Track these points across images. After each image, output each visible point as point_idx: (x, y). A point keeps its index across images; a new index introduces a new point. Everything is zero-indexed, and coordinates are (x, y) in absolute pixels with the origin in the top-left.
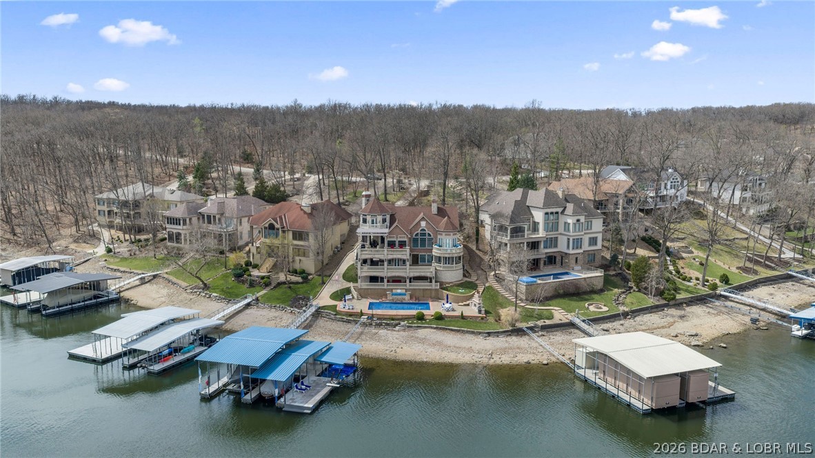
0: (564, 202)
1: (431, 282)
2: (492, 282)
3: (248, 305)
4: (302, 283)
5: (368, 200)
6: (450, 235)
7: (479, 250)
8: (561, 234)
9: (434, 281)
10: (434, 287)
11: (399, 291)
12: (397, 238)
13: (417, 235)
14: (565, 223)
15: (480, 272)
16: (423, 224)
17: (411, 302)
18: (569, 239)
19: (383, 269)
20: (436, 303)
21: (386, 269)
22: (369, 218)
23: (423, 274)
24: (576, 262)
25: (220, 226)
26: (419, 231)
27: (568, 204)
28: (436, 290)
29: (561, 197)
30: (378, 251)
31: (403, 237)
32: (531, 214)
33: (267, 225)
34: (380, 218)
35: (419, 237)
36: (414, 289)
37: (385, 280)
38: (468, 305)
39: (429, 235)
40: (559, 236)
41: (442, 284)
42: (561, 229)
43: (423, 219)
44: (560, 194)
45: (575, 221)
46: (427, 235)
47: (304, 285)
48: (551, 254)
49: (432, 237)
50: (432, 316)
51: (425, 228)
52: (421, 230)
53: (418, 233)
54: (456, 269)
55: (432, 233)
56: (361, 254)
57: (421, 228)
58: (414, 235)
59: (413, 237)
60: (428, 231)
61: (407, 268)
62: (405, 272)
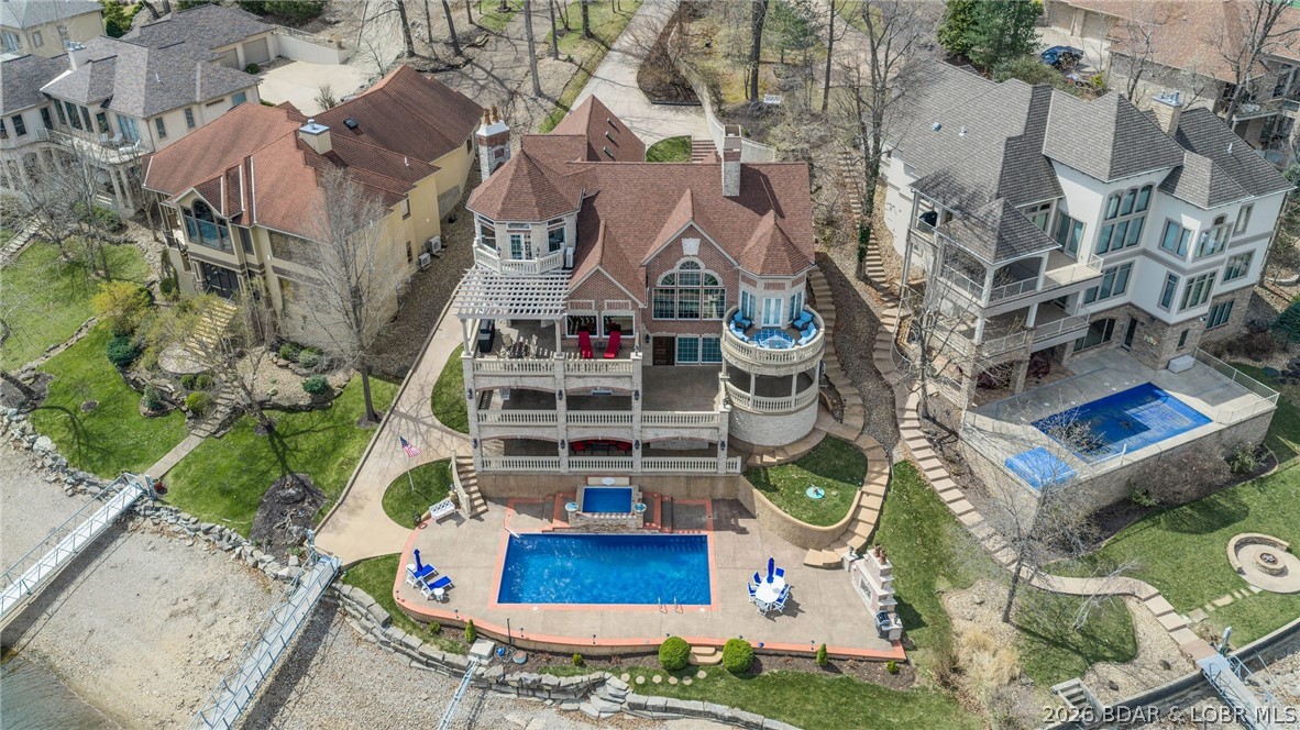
0: (1175, 146)
1: (713, 454)
2: (913, 444)
3: (130, 512)
4: (309, 408)
5: (499, 154)
6: (780, 287)
7: (867, 280)
8: (1145, 253)
9: (723, 450)
10: (722, 470)
11: (609, 482)
12: (600, 308)
13: (669, 279)
14: (1169, 223)
15: (870, 385)
16: (691, 247)
17: (647, 533)
18: (1172, 279)
19: (554, 418)
21: (562, 420)
22: (502, 234)
23: (687, 434)
24: (1181, 343)
25: (105, 136)
26: (676, 270)
27: (1189, 158)
28: (731, 478)
29: (1165, 128)
30: (532, 367)
31: (620, 306)
32: (1058, 190)
33: (189, 205)
34: (538, 234)
35: (677, 285)
36: (658, 477)
37: (563, 450)
38: (839, 566)
39: (711, 280)
40: (1139, 261)
41: (748, 454)
42: (1150, 237)
43: (690, 232)
44: (1165, 118)
45: (1209, 224)
46: (702, 279)
47: (316, 415)
48: (1102, 316)
49: (720, 285)
50: (718, 648)
51: (697, 260)
52: (684, 265)
53: (672, 275)
54: (798, 407)
55: (721, 275)
56: (474, 375)
57: (683, 260)
58: (659, 281)
59: (655, 286)
60: (706, 268)
61: (637, 419)
62: (631, 428)
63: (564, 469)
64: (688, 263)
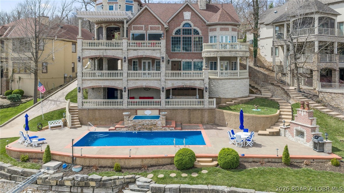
1: (202, 96)
9: (206, 95)
10: (207, 106)
11: (148, 113)
12: (146, 29)
13: (178, 32)
16: (187, 15)
17: (168, 130)
19: (121, 75)
20: (213, 132)
21: (125, 75)
22: (106, 4)
23: (188, 84)
26: (181, 27)
28: (211, 110)
31: (155, 29)
35: (182, 36)
36: (174, 110)
37: (125, 94)
38: (278, 134)
39: (196, 32)
41: (219, 101)
43: (187, 8)
46: (192, 32)
49: (201, 34)
50: (214, 158)
51: (190, 22)
52: (184, 25)
53: (179, 30)
54: (241, 77)
55: (201, 30)
56: (82, 49)
57: (184, 22)
58: (174, 32)
59: (172, 35)
60: (194, 26)
61: (163, 74)
62: (160, 80)
63: (125, 106)
64: (186, 24)
